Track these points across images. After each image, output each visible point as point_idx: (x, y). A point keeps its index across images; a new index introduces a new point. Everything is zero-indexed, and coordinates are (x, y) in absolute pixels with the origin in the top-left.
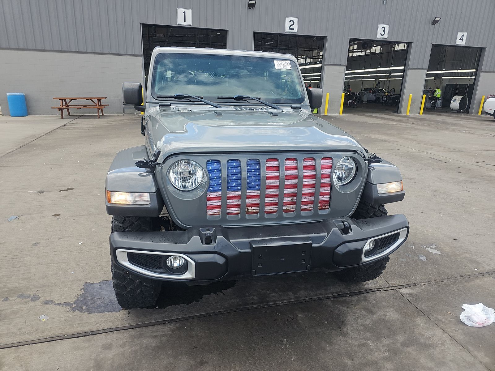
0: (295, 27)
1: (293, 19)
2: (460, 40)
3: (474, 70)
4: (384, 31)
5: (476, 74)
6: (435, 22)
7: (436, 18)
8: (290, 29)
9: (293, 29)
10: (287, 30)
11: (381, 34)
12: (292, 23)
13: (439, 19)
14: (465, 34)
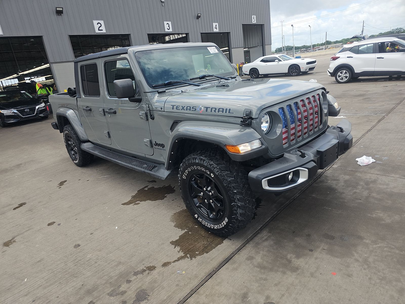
0: (103, 28)
1: (100, 22)
2: (215, 28)
3: (227, 48)
4: (169, 26)
5: (229, 50)
6: (198, 17)
7: (198, 14)
8: (99, 30)
9: (102, 30)
10: (97, 31)
11: (167, 28)
12: (99, 25)
13: (200, 15)
14: (217, 24)
